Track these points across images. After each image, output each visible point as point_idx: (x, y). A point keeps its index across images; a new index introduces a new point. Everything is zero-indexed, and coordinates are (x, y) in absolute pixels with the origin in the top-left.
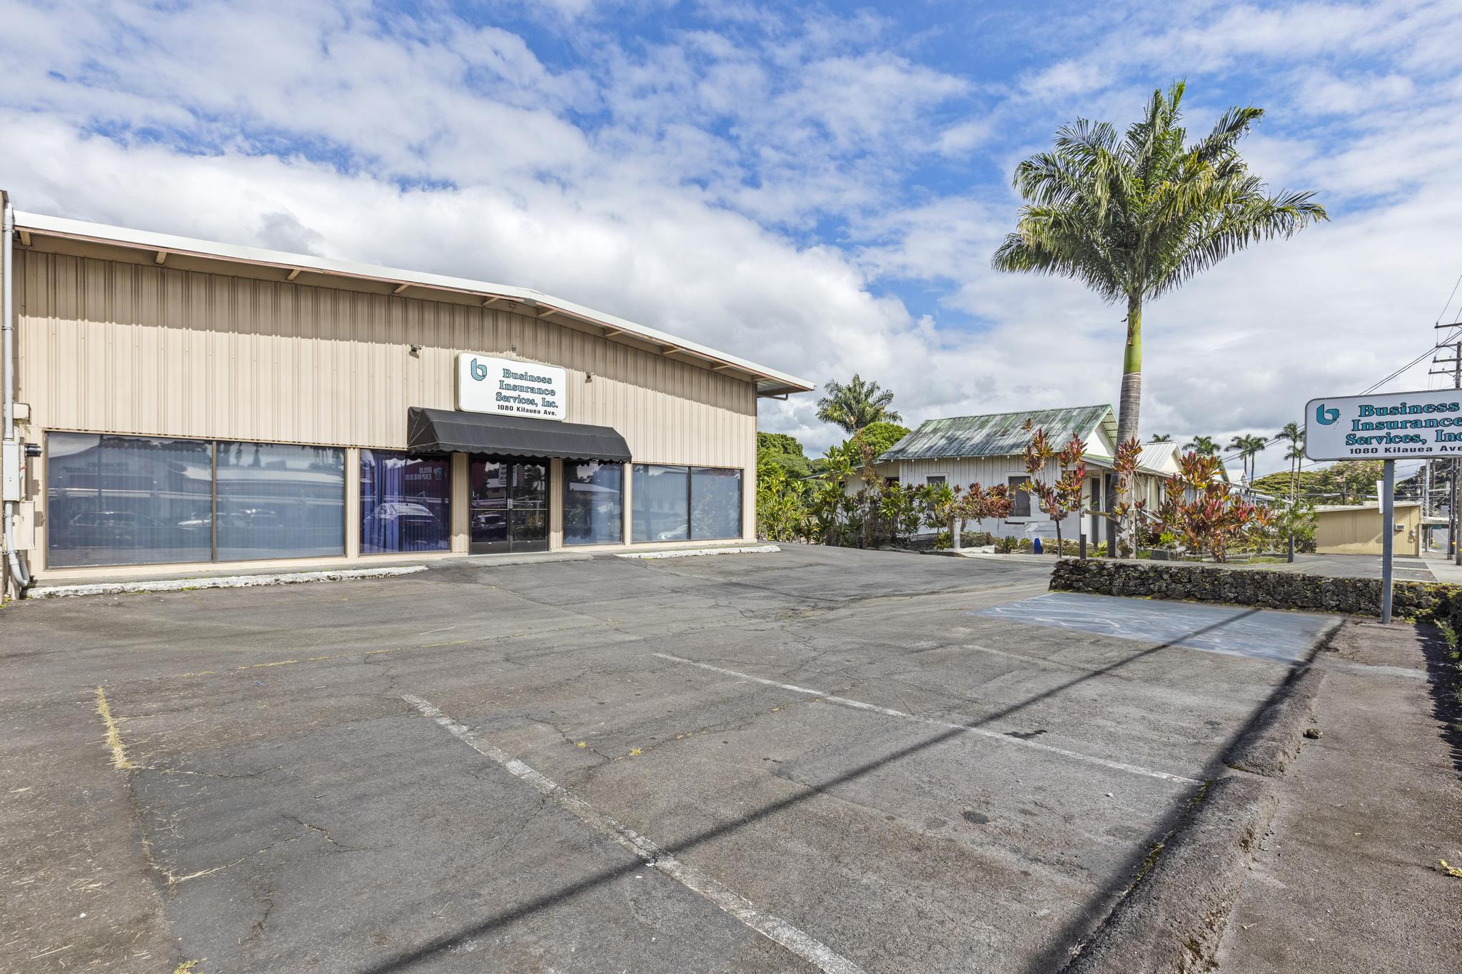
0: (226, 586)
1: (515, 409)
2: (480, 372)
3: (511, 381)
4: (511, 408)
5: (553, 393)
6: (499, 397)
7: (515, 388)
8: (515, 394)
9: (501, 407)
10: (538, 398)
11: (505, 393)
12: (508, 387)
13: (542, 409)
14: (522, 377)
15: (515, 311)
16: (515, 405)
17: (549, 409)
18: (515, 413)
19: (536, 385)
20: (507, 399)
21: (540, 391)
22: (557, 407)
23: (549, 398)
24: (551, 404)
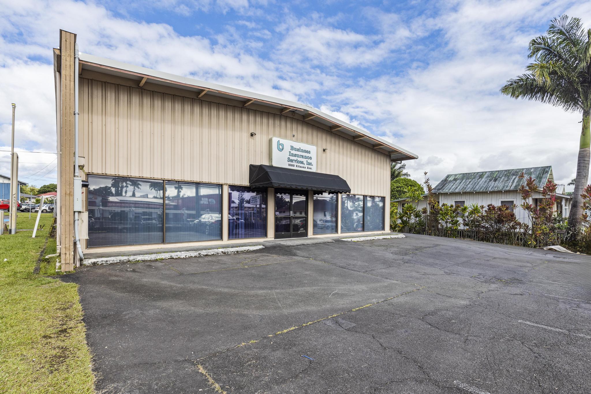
0: (177, 257)
1: (295, 166)
2: (281, 147)
3: (294, 152)
4: (294, 166)
5: (311, 158)
6: (289, 160)
7: (295, 155)
8: (295, 158)
9: (290, 165)
10: (305, 161)
11: (292, 158)
12: (293, 155)
13: (306, 166)
14: (298, 150)
15: (294, 117)
16: (296, 164)
17: (310, 166)
18: (295, 168)
19: (304, 154)
20: (292, 161)
21: (306, 157)
22: (312, 165)
23: (309, 161)
24: (310, 164)
